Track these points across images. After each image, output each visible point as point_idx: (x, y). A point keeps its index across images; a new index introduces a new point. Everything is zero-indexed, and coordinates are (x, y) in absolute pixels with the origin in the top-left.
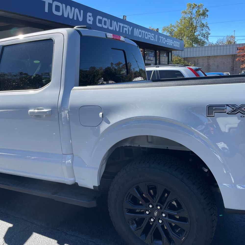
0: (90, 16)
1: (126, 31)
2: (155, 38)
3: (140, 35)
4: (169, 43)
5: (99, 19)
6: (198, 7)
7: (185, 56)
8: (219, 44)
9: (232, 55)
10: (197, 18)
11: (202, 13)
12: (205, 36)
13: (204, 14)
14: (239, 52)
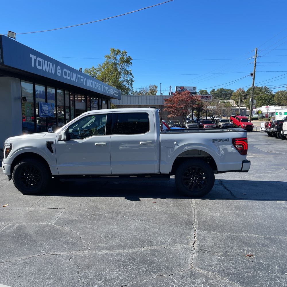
0: (59, 69)
1: (82, 81)
2: (101, 88)
3: (91, 85)
4: (111, 92)
5: (65, 72)
6: (122, 54)
7: (123, 104)
8: (142, 92)
9: (160, 105)
10: (121, 65)
11: (126, 60)
12: (129, 83)
13: (128, 61)
14: (166, 103)
